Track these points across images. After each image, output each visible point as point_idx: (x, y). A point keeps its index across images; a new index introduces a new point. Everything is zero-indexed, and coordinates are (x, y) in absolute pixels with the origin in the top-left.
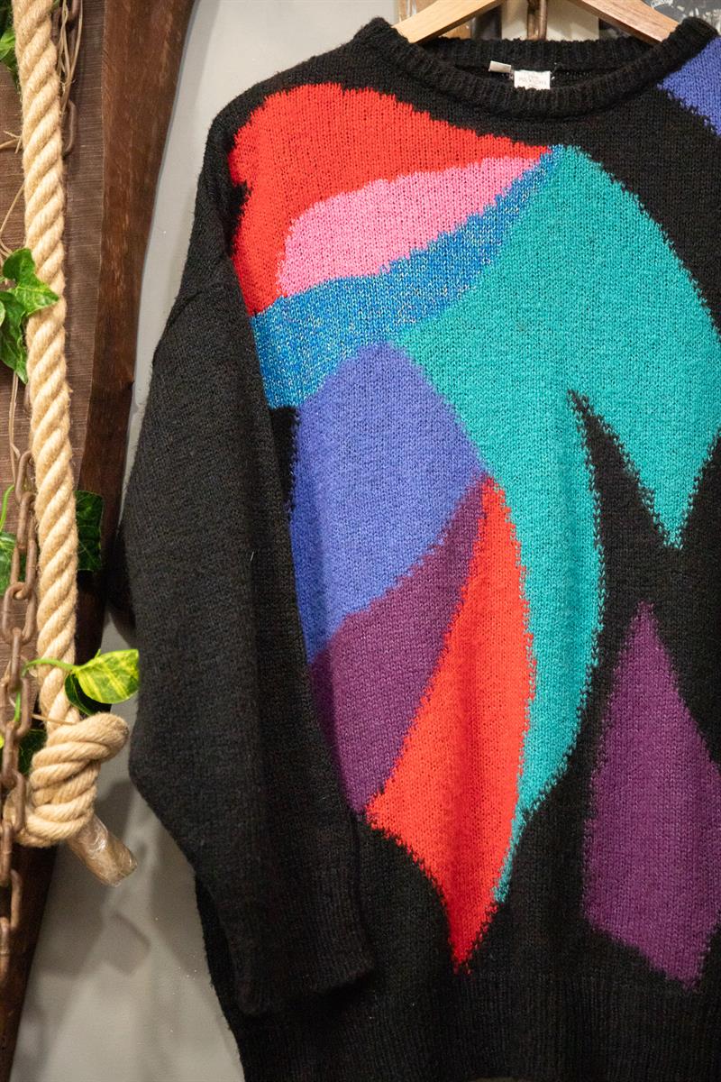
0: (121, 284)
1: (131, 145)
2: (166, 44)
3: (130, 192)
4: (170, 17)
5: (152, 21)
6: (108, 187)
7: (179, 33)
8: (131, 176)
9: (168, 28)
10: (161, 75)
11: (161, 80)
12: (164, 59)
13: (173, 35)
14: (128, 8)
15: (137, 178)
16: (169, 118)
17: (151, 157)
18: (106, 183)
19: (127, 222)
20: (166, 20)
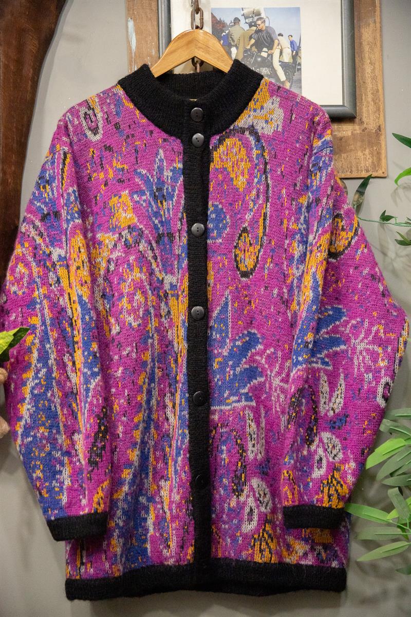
0: (12, 184)
1: (15, 125)
2: (30, 82)
3: (15, 145)
4: (31, 70)
5: (24, 71)
6: (4, 145)
7: (36, 77)
8: (15, 138)
9: (30, 75)
10: (28, 96)
11: (28, 97)
12: (29, 88)
13: (33, 78)
14: (13, 68)
15: (18, 139)
16: (33, 112)
17: (24, 129)
18: (3, 142)
19: (14, 158)
20: (30, 72)
